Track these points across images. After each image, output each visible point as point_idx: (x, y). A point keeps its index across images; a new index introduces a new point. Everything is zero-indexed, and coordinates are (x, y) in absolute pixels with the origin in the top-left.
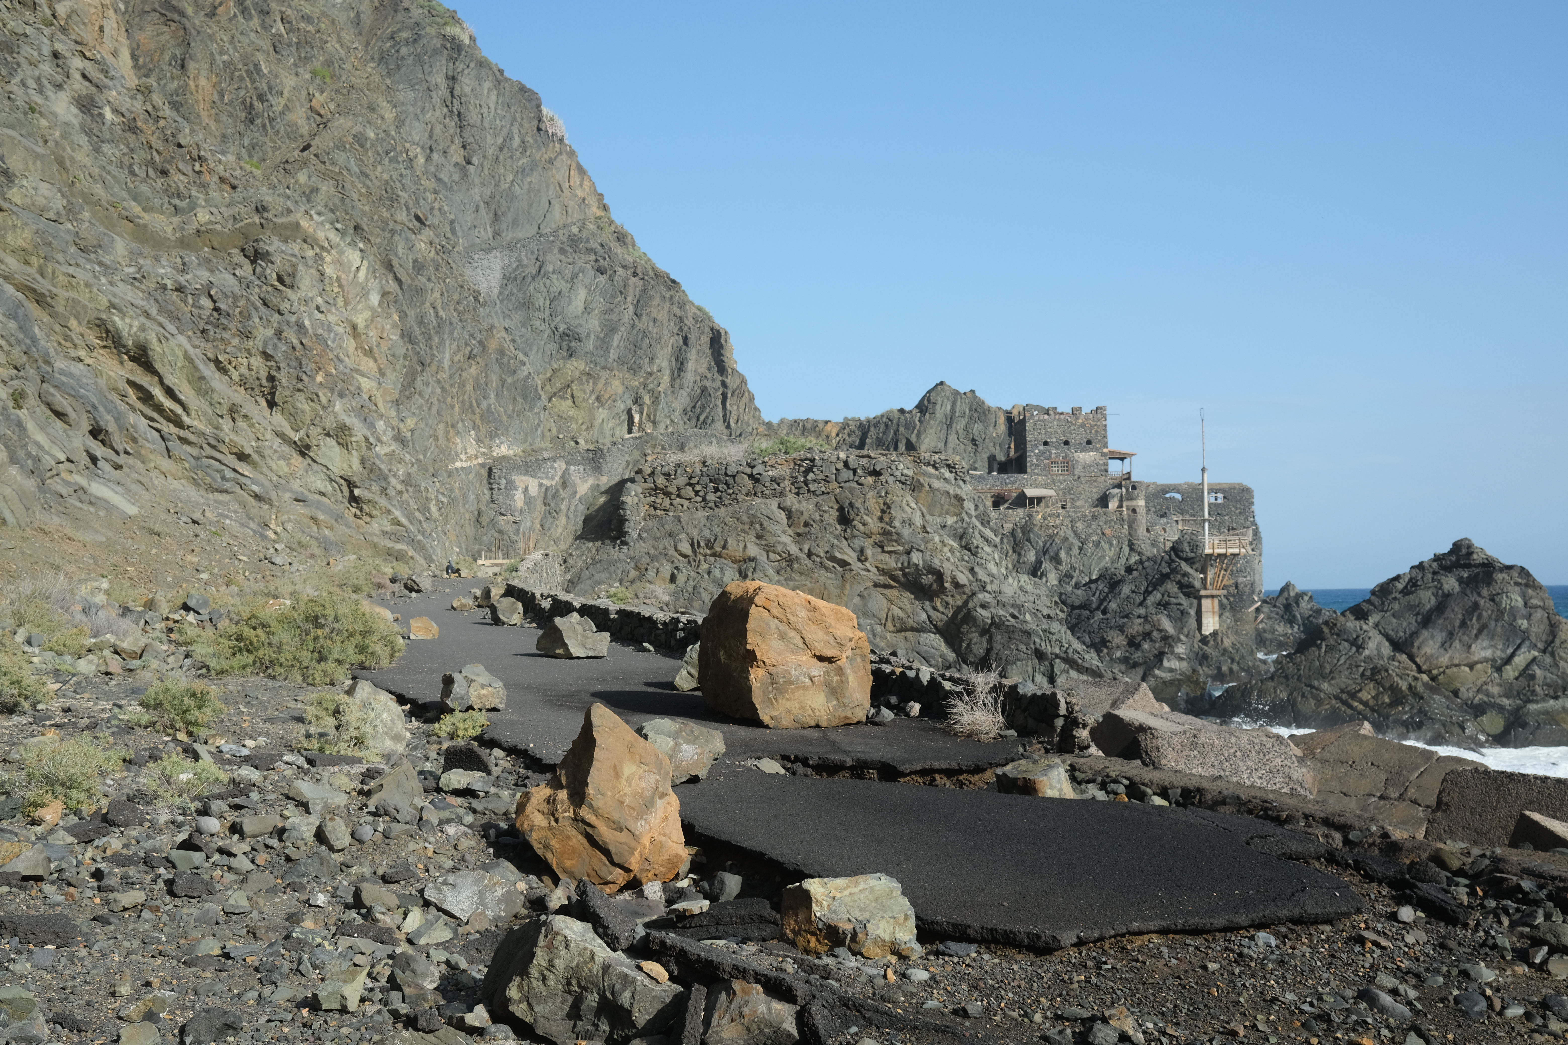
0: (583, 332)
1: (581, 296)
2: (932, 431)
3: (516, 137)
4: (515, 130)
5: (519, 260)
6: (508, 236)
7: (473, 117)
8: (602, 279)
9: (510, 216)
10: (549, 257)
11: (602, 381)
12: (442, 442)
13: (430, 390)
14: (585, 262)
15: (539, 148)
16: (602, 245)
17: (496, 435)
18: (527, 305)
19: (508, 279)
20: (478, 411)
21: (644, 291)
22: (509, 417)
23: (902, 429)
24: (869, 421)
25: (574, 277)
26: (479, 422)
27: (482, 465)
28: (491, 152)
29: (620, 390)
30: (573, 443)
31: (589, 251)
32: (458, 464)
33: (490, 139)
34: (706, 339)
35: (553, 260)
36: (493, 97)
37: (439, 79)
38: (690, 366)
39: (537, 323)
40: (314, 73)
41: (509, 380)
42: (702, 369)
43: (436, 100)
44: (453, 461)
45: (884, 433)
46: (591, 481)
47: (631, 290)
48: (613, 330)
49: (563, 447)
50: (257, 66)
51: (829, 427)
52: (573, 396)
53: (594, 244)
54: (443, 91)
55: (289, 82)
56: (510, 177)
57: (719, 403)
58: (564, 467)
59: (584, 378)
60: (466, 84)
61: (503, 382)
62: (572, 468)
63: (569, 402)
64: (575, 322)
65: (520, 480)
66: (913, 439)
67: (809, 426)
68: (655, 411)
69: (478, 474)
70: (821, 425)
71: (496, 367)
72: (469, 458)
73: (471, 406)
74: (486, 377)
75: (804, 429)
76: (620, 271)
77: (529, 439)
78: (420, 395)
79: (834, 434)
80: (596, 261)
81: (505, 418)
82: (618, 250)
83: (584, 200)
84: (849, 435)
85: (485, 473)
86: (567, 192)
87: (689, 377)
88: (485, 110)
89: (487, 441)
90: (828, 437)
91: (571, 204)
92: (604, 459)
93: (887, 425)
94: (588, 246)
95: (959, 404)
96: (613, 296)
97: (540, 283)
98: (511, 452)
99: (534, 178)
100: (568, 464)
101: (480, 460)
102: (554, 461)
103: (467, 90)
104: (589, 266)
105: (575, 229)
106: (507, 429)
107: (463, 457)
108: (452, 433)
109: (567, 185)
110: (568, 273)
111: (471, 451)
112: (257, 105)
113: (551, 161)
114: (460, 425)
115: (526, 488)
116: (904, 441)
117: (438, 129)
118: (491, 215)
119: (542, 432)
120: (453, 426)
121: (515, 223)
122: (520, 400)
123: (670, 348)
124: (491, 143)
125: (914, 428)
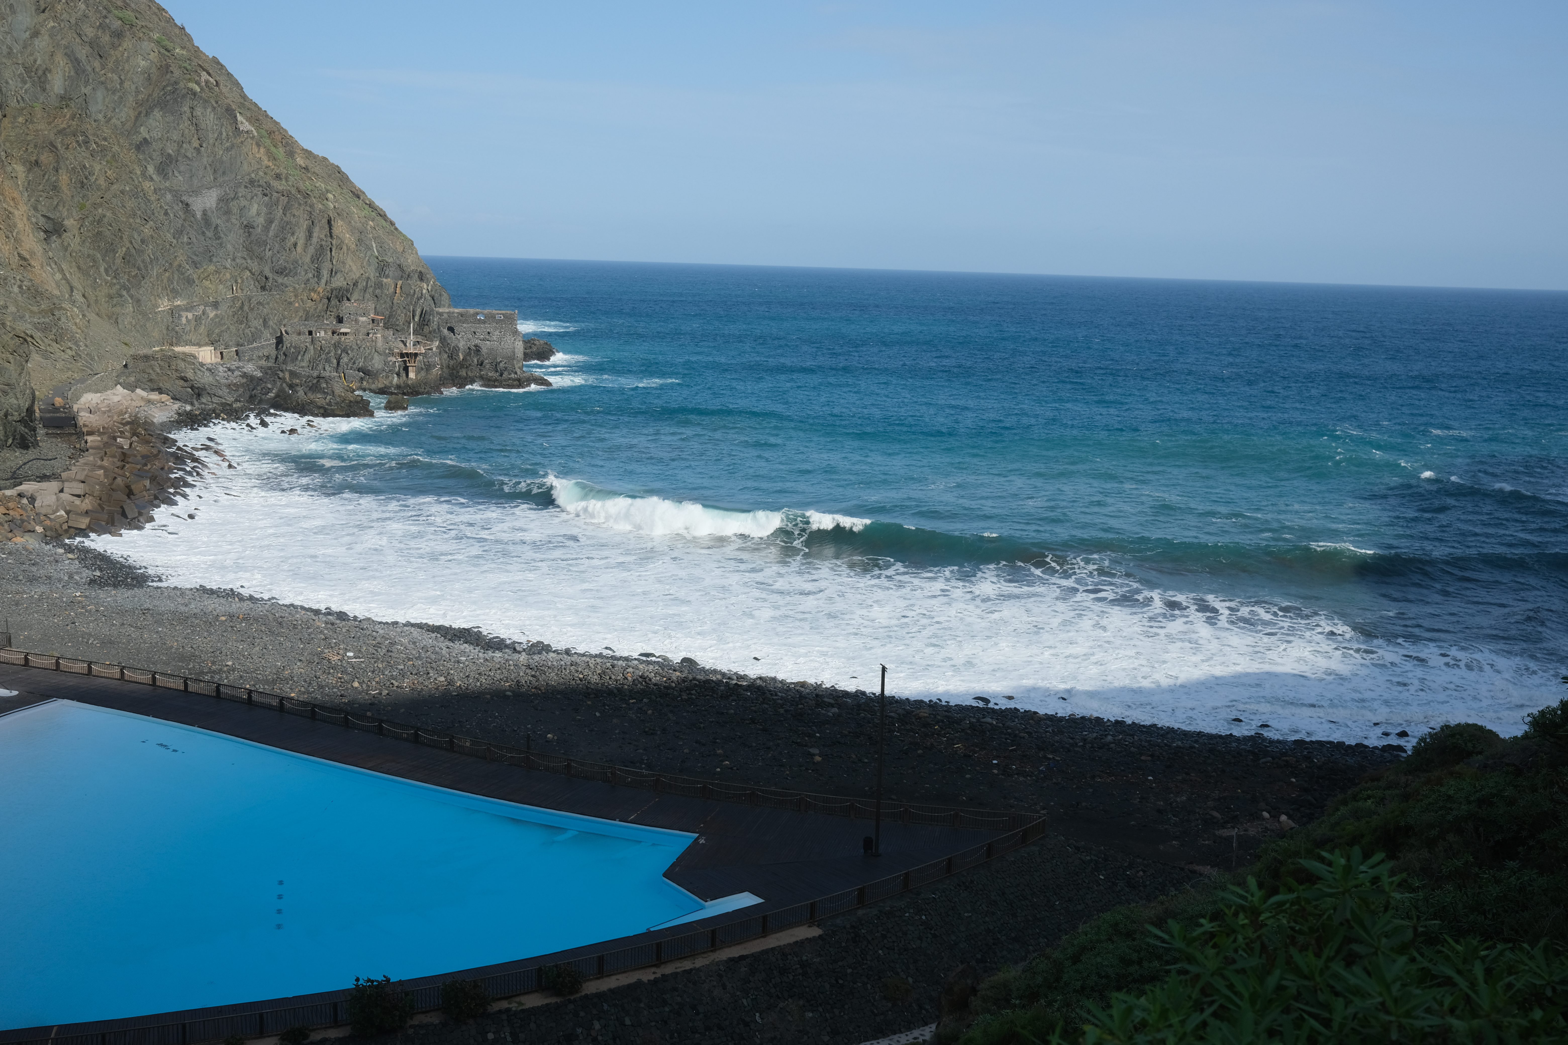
0: (255, 224)
1: (255, 207)
3: (224, 134)
4: (223, 130)
5: (225, 191)
6: (221, 180)
7: (203, 126)
8: (266, 198)
9: (221, 171)
10: (240, 190)
11: (222, 274)
12: (153, 302)
14: (258, 191)
15: (235, 137)
16: (266, 183)
17: (176, 297)
18: (228, 212)
19: (220, 200)
20: (169, 289)
21: (288, 202)
22: (182, 290)
25: (252, 198)
26: (169, 293)
27: (170, 309)
28: (211, 141)
29: (229, 277)
30: (207, 299)
31: (259, 186)
32: (160, 309)
33: (211, 135)
34: (325, 221)
35: (242, 191)
36: (212, 116)
37: (186, 109)
38: (315, 235)
39: (234, 221)
40: (108, 162)
42: (322, 236)
43: (185, 117)
44: (158, 308)
47: (281, 203)
48: (271, 222)
49: (203, 300)
50: (84, 166)
53: (261, 182)
54: (188, 114)
55: (97, 167)
56: (221, 152)
57: (329, 252)
58: (203, 308)
59: (215, 273)
60: (198, 112)
61: (180, 278)
62: (207, 308)
63: (209, 282)
64: (251, 220)
65: (184, 314)
72: (165, 307)
73: (166, 288)
74: (173, 276)
76: (275, 194)
77: (191, 298)
80: (263, 190)
81: (180, 291)
82: (275, 184)
83: (260, 158)
85: (170, 312)
86: (251, 156)
87: (315, 240)
88: (208, 122)
89: (172, 300)
91: (253, 161)
92: (219, 305)
94: (259, 183)
96: (271, 206)
97: (235, 203)
98: (182, 304)
99: (233, 152)
100: (205, 306)
101: (169, 307)
102: (199, 306)
103: (199, 114)
104: (259, 193)
105: (253, 175)
106: (181, 295)
107: (162, 306)
109: (251, 153)
110: (249, 197)
111: (165, 304)
112: (85, 181)
113: (242, 142)
114: (161, 295)
117: (187, 131)
119: (196, 294)
120: (158, 296)
121: (224, 173)
122: (187, 284)
123: (305, 227)
124: (212, 137)
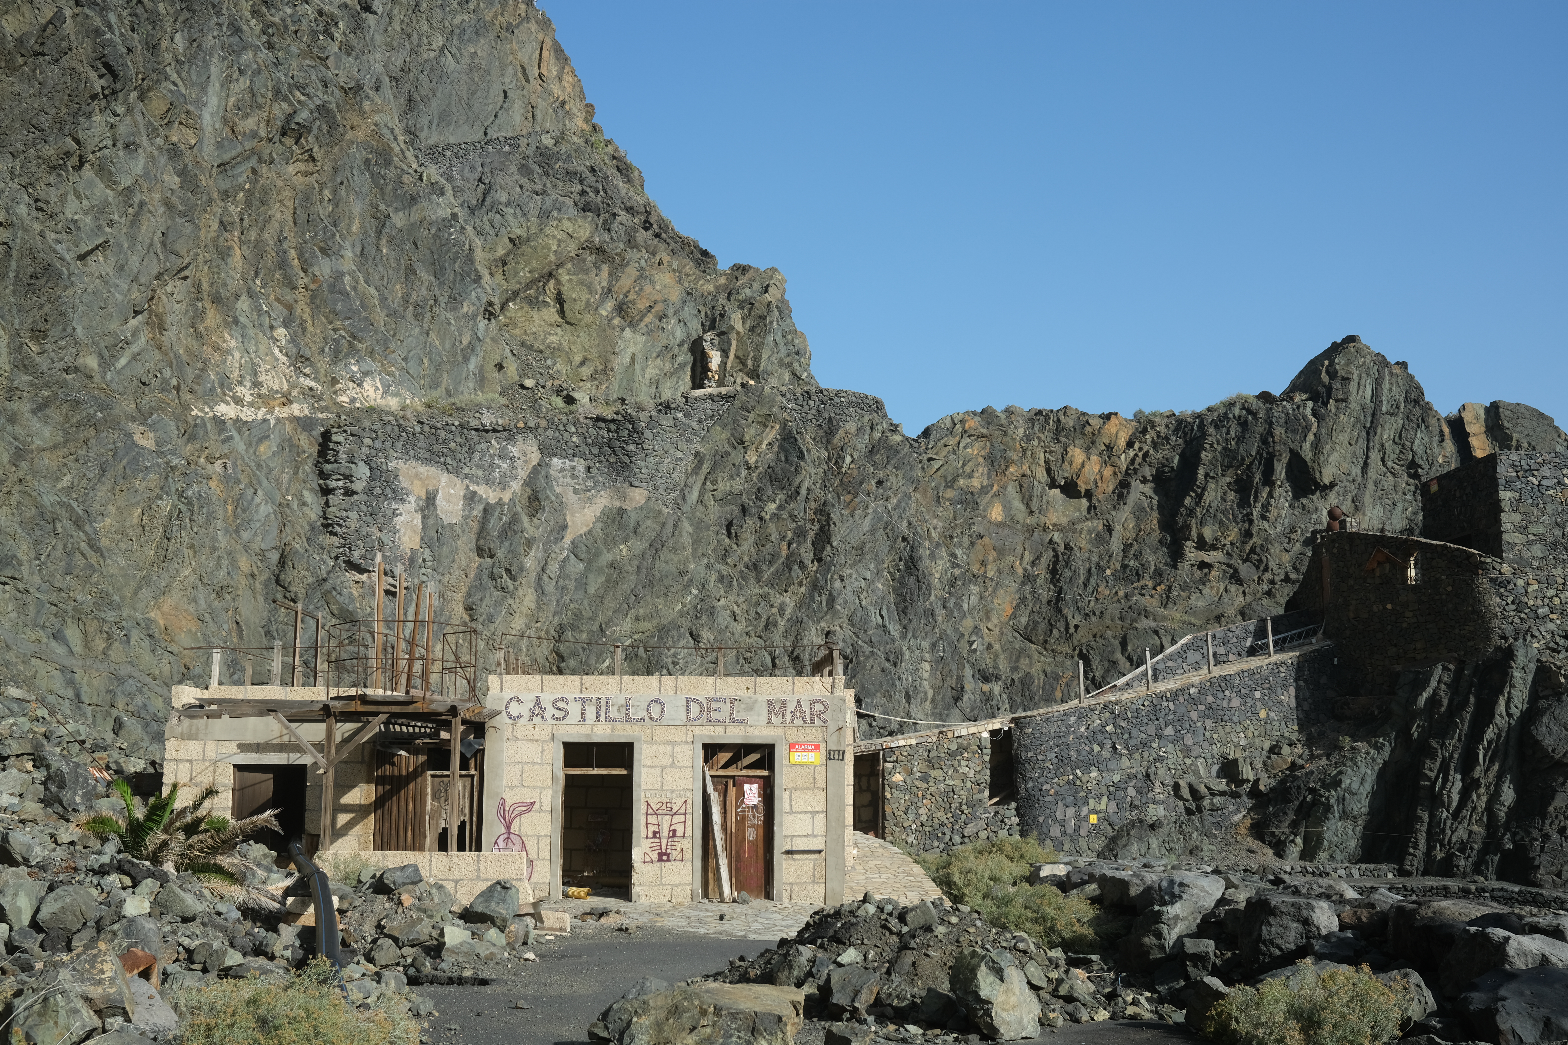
2: (1344, 438)
9: (435, 105)
10: (501, 179)
11: (631, 272)
12: (175, 336)
13: (139, 165)
14: (563, 193)
16: (593, 170)
17: (353, 351)
20: (302, 280)
22: (393, 314)
23: (1279, 431)
24: (1198, 416)
26: (303, 310)
27: (304, 424)
29: (675, 295)
30: (559, 402)
31: (572, 175)
32: (228, 411)
35: (508, 184)
41: (399, 220)
44: (212, 397)
45: (1240, 440)
46: (603, 500)
49: (535, 408)
51: (1112, 427)
52: (560, 300)
53: (579, 167)
56: (438, 41)
58: (535, 457)
59: (590, 259)
61: (381, 221)
62: (556, 462)
63: (551, 313)
65: (413, 475)
66: (1307, 452)
67: (1069, 422)
68: (758, 348)
69: (288, 445)
70: (1096, 423)
71: (362, 181)
72: (265, 399)
73: (283, 264)
74: (335, 201)
75: (1059, 429)
76: (623, 217)
77: (446, 380)
78: (102, 171)
79: (1122, 443)
80: (583, 193)
81: (380, 317)
82: (619, 183)
83: (563, 103)
84: (1155, 445)
85: (308, 445)
86: (535, 83)
89: (323, 364)
90: (1109, 448)
91: (541, 104)
92: (640, 446)
93: (1243, 424)
94: (570, 167)
95: (1386, 386)
98: (393, 403)
100: (546, 450)
101: (296, 409)
102: (510, 440)
104: (569, 202)
105: (547, 141)
106: (385, 343)
107: (245, 392)
108: (212, 318)
109: (536, 72)
111: (272, 381)
113: (510, 28)
114: (244, 304)
115: (430, 501)
116: (1285, 458)
118: (402, 101)
119: (481, 368)
120: (217, 299)
122: (426, 276)
125: (1307, 428)
